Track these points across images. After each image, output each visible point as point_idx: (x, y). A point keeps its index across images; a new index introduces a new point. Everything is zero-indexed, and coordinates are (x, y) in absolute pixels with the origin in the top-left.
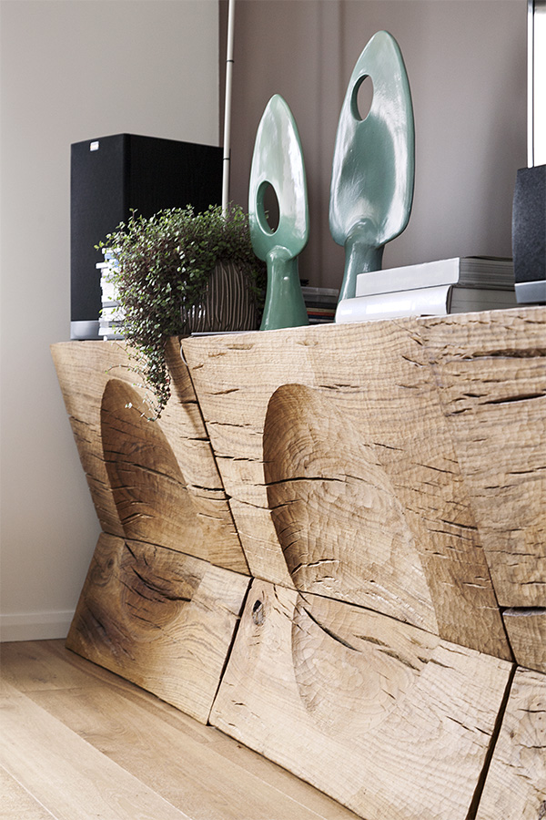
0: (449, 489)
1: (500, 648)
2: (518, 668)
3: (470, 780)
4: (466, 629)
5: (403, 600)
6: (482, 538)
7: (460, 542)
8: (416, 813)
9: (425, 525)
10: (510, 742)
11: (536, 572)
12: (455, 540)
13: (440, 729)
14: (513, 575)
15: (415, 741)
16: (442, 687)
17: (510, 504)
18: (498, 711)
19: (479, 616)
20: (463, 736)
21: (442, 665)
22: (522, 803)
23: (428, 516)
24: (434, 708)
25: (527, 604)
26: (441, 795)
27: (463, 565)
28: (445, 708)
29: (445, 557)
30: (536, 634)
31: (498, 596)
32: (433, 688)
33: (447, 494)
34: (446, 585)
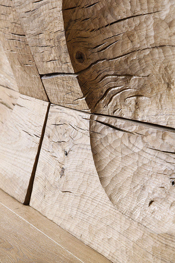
0: (11, 16)
1: (43, 95)
2: (51, 105)
3: (32, 160)
4: (28, 87)
5: (5, 77)
6: (28, 40)
7: (20, 44)
8: (10, 177)
9: (5, 37)
10: (48, 140)
11: (52, 55)
12: (17, 43)
13: (20, 136)
14: (43, 58)
15: (10, 142)
16: (20, 116)
17: (36, 19)
18: (43, 126)
19: (32, 81)
20: (29, 139)
21: (21, 106)
22: (53, 169)
23: (5, 32)
24: (17, 126)
25: (50, 72)
26: (20, 167)
27: (22, 55)
28: (21, 126)
29: (15, 52)
30: (56, 87)
31: (38, 69)
32: (17, 117)
33: (11, 19)
34: (18, 67)
